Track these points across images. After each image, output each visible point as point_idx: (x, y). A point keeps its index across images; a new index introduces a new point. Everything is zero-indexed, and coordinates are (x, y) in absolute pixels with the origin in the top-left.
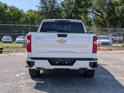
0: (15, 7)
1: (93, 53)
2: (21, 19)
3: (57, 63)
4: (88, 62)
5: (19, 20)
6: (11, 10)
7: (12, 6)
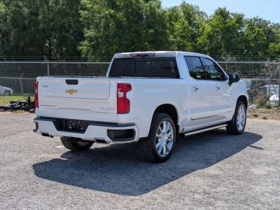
0: (260, 20)
1: (118, 113)
2: (272, 45)
3: (70, 128)
4: (106, 128)
5: (268, 48)
6: (251, 28)
7: (255, 18)
